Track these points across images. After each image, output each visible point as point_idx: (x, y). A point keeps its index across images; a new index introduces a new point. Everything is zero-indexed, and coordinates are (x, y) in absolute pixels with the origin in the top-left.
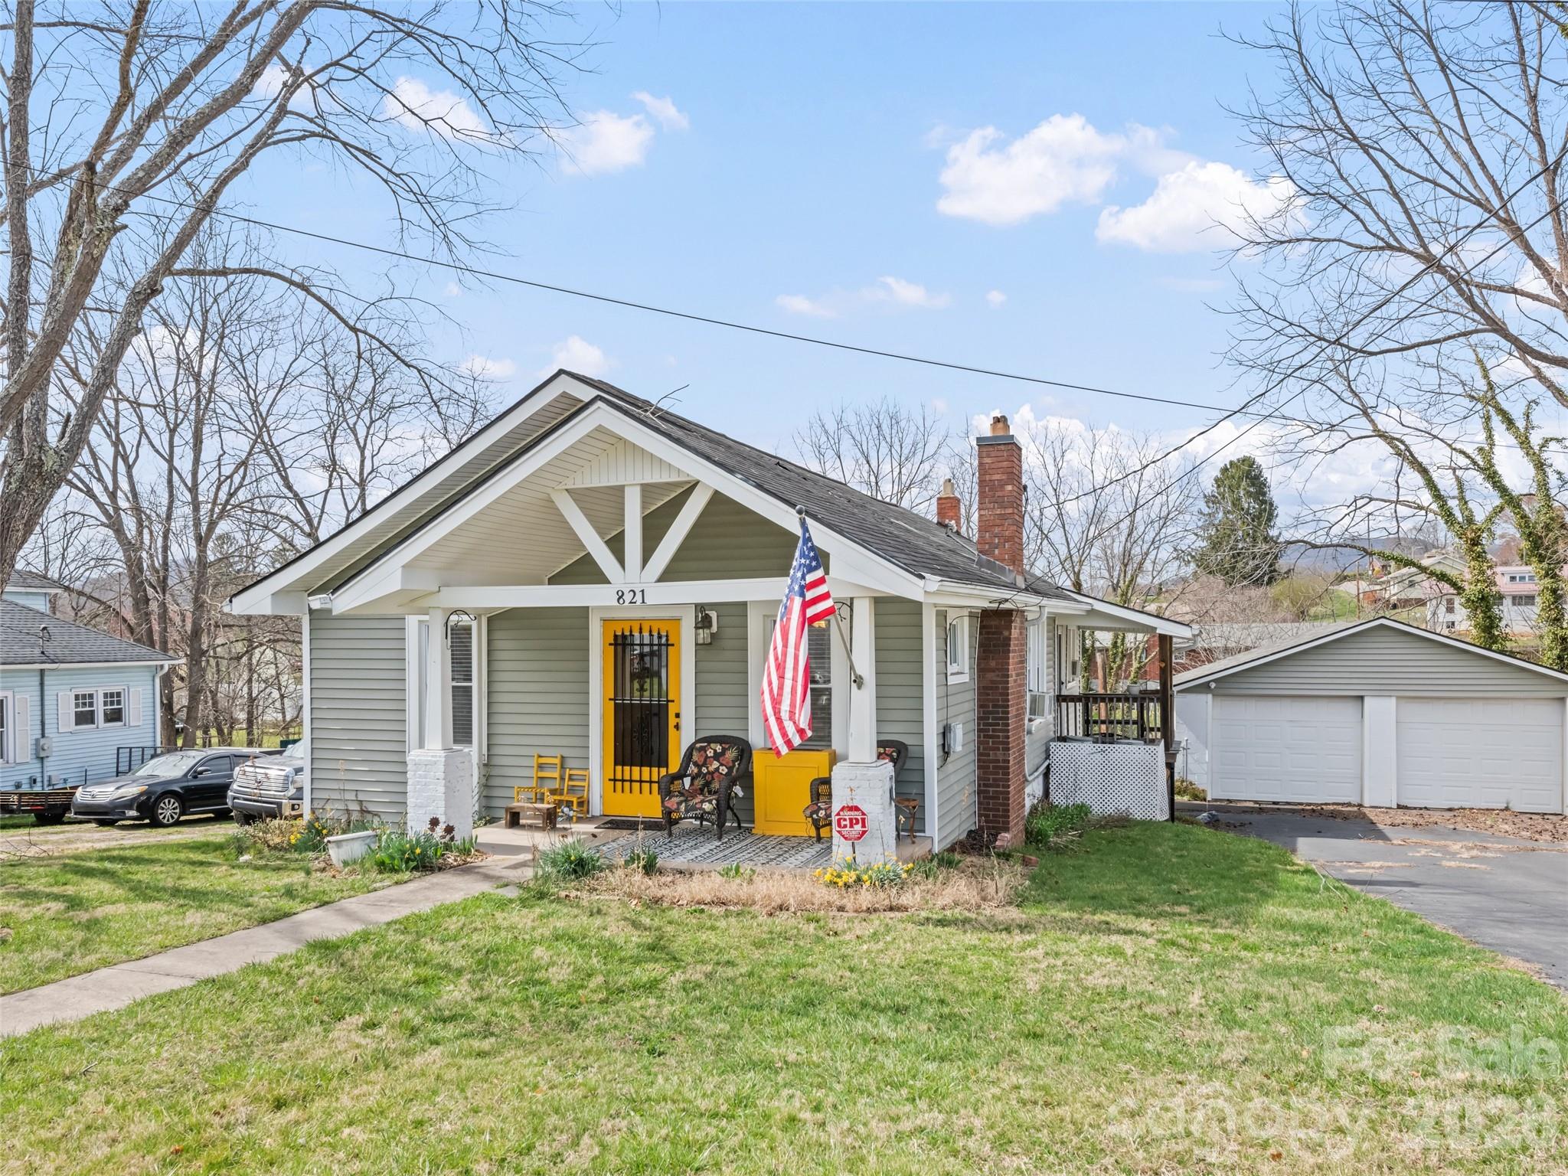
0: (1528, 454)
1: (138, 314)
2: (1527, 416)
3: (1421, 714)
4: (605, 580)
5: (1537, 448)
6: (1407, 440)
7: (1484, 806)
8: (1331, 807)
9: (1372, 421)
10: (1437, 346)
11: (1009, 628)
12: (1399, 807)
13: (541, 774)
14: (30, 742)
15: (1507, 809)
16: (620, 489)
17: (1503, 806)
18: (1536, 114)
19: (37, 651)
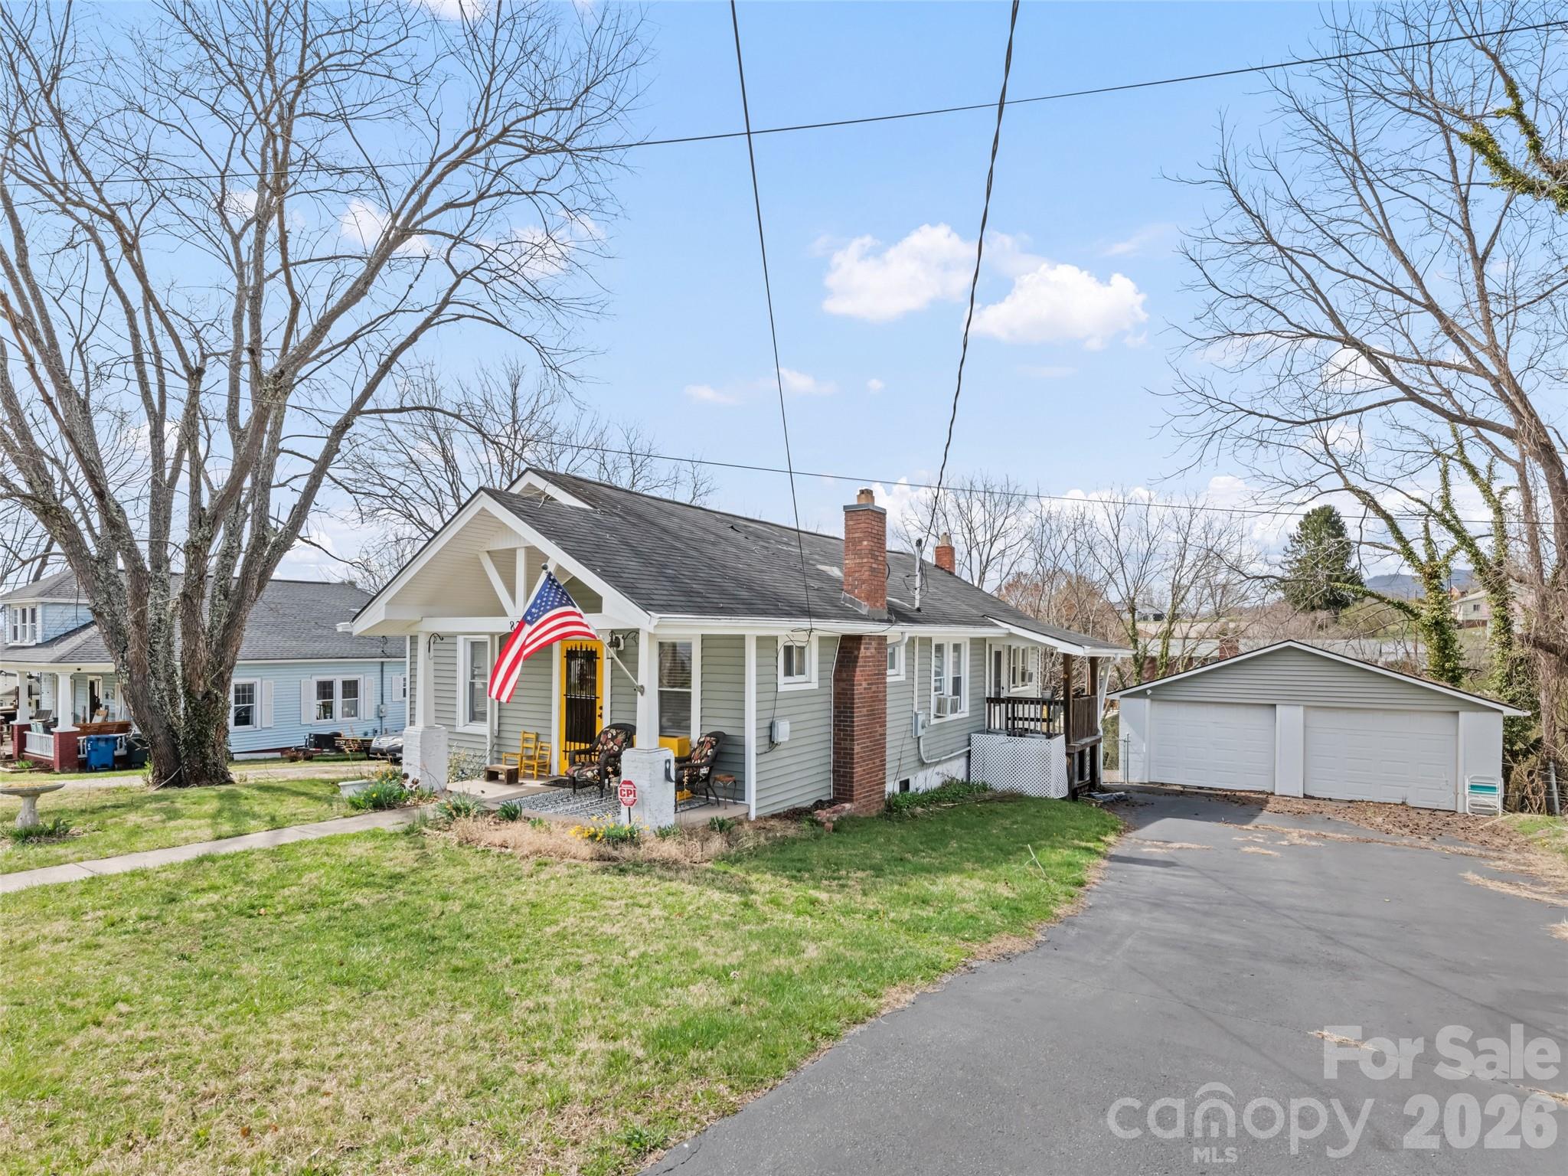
0: (1489, 501)
1: (338, 440)
2: (1490, 468)
3: (1323, 721)
4: (505, 614)
5: (1497, 496)
6: (1372, 492)
7: (1382, 800)
8: (1243, 794)
9: (1343, 477)
10: (1359, 414)
11: (859, 649)
12: (1305, 796)
13: (526, 745)
14: (374, 707)
15: (1403, 803)
16: (514, 550)
17: (1400, 801)
18: (1466, 213)
19: (380, 650)
